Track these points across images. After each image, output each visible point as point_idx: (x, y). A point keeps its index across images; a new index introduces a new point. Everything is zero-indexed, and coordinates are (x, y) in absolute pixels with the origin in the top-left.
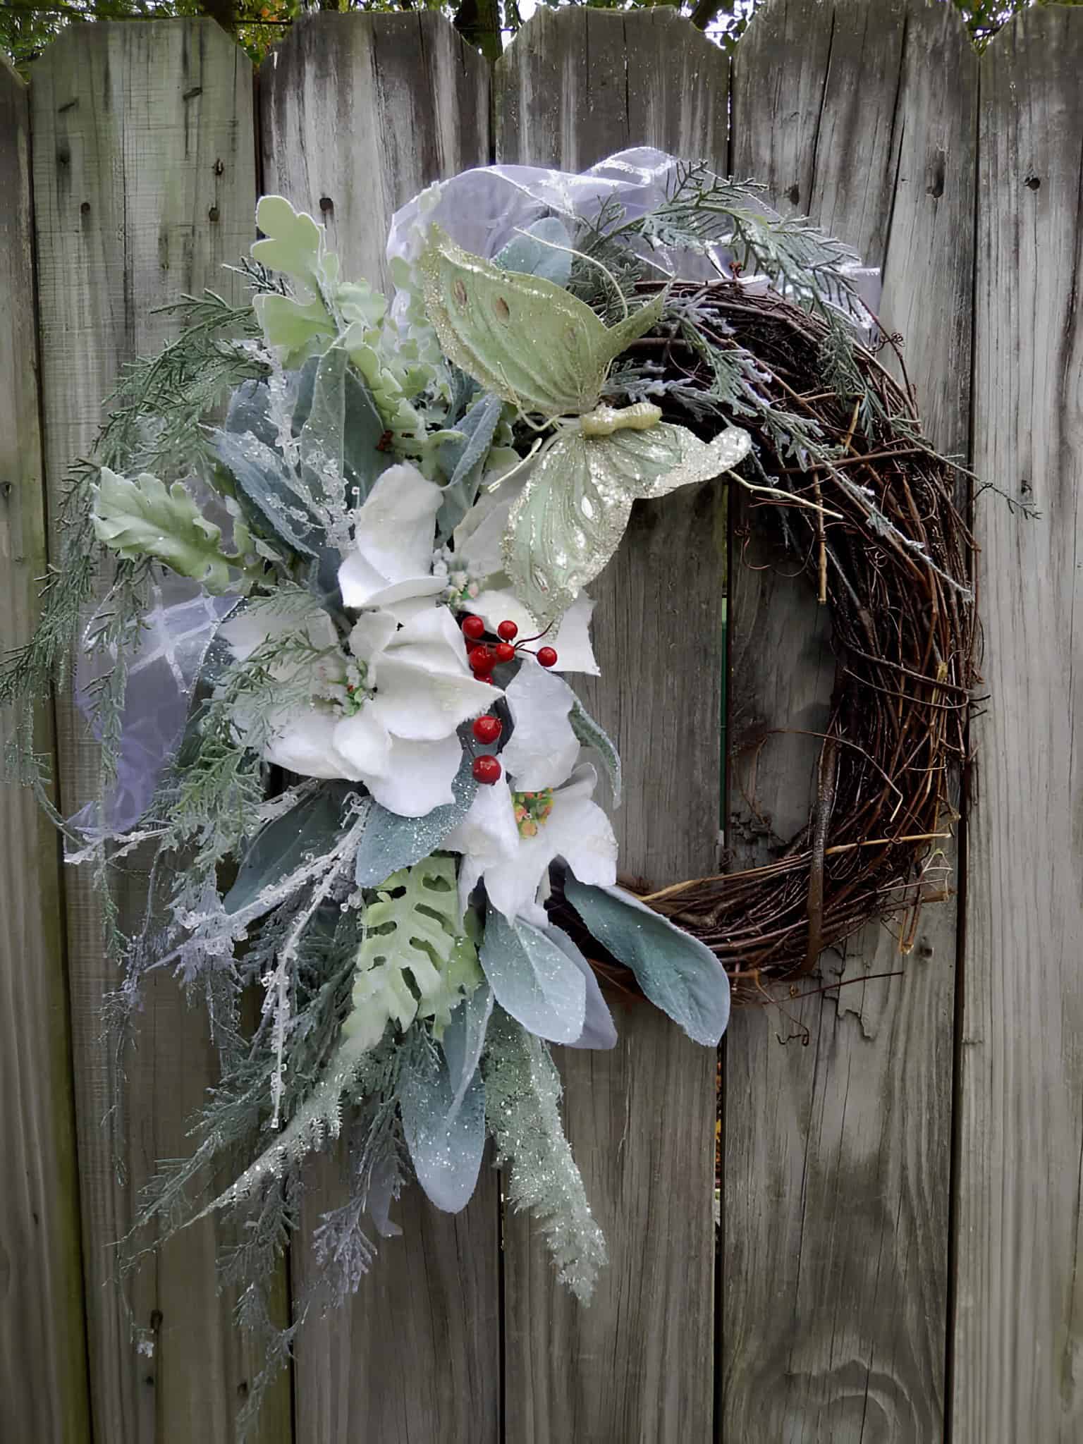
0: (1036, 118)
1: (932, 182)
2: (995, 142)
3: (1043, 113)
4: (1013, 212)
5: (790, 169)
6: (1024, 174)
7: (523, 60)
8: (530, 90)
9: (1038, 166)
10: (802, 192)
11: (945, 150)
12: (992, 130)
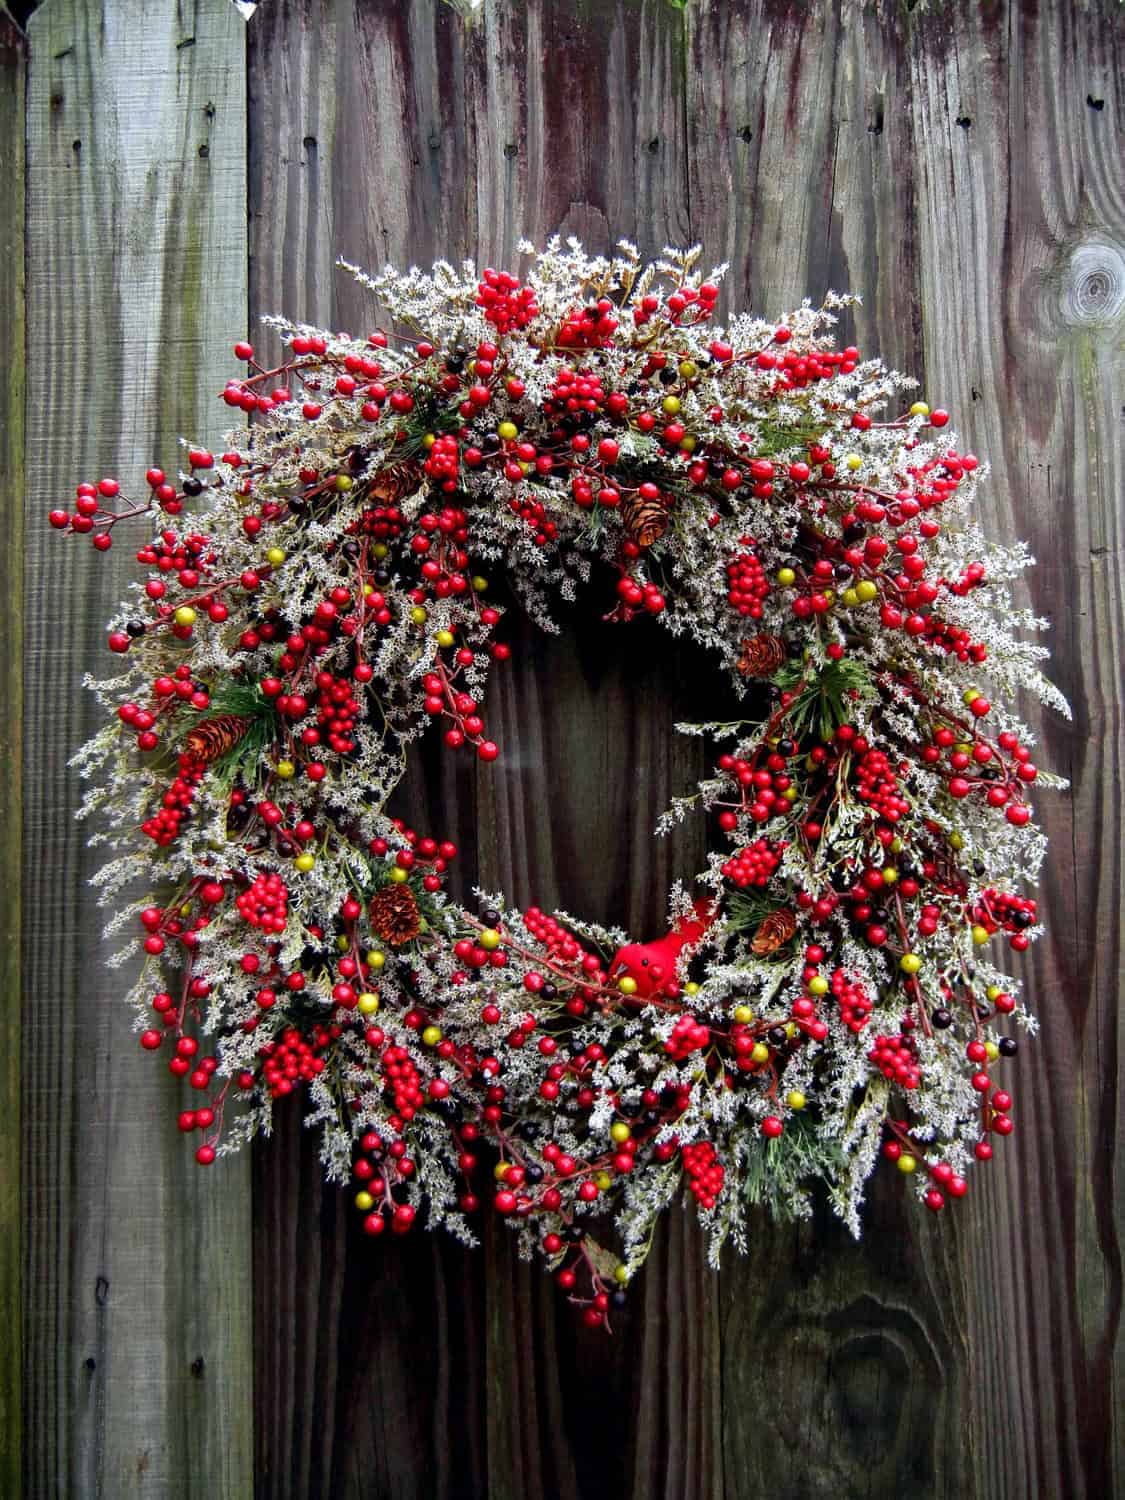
0: (964, 64)
1: (871, 121)
2: (926, 88)
3: (970, 62)
4: (948, 146)
5: (742, 111)
6: (954, 114)
7: (490, 18)
8: (497, 43)
9: (967, 107)
10: (754, 131)
11: (882, 91)
12: (922, 77)
